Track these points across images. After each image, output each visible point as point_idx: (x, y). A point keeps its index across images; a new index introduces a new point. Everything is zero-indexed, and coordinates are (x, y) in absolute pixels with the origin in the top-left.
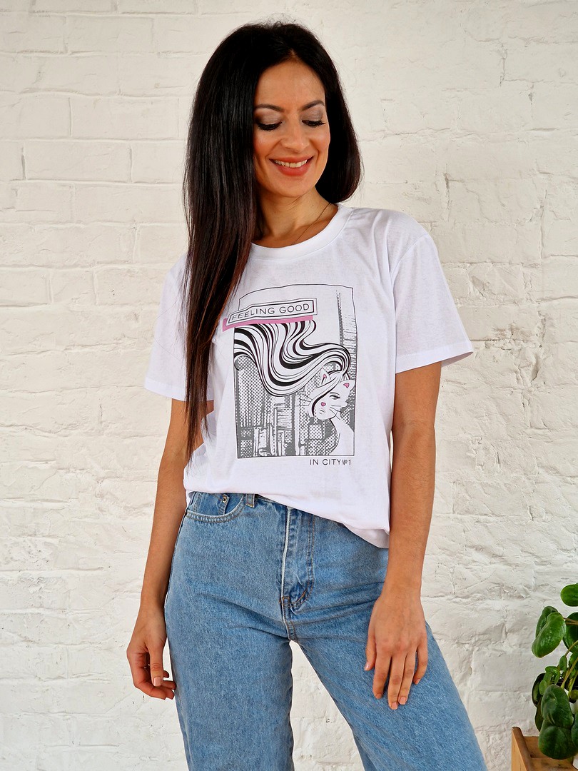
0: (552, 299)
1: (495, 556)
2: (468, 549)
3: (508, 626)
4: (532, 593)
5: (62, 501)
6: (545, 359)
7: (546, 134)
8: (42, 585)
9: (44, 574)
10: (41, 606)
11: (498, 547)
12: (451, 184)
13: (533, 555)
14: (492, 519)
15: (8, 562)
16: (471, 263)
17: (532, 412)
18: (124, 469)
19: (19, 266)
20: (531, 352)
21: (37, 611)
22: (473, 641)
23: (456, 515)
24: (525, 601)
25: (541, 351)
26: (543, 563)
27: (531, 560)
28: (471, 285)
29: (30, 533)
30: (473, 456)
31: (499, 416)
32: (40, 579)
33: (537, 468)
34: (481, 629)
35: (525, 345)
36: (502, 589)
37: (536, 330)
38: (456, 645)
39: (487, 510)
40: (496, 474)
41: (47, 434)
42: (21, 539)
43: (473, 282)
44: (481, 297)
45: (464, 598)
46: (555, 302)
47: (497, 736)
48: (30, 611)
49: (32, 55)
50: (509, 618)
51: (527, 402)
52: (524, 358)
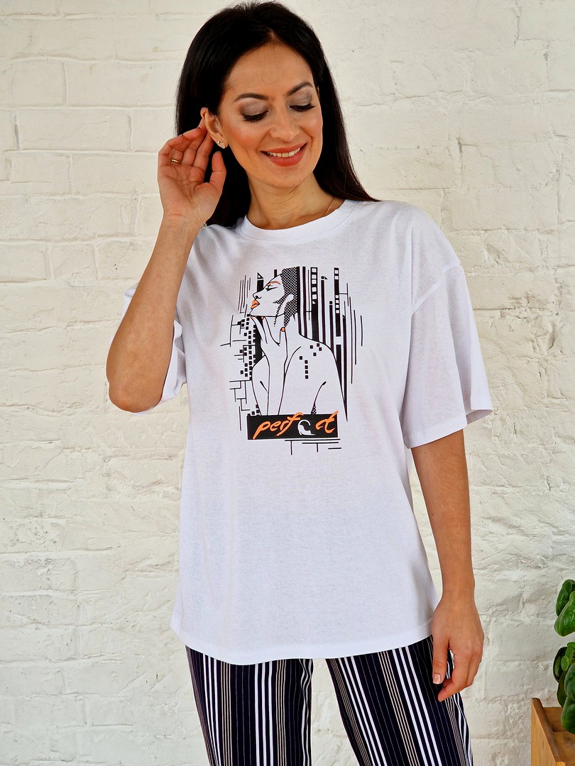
0: (569, 266)
1: (512, 527)
2: (486, 521)
4: (550, 564)
5: (68, 481)
6: (562, 327)
7: (561, 95)
8: (50, 567)
9: (53, 555)
10: (50, 588)
11: (515, 518)
12: (463, 148)
13: (550, 525)
14: (509, 490)
15: (14, 544)
16: (486, 230)
17: (549, 381)
18: (131, 447)
19: (17, 240)
20: (547, 319)
21: (45, 593)
22: (490, 612)
24: (543, 572)
25: (558, 319)
26: (561, 533)
28: (486, 253)
29: (36, 515)
30: (489, 427)
31: (515, 386)
32: (48, 561)
33: (554, 437)
34: (499, 600)
35: (541, 313)
36: (519, 559)
37: (553, 298)
39: (503, 481)
40: (513, 445)
41: (50, 413)
42: (27, 521)
43: (488, 249)
44: (496, 265)
45: (482, 569)
46: (572, 269)
47: (515, 706)
48: (37, 593)
49: (22, 17)
50: (527, 588)
51: (543, 372)
52: (540, 327)
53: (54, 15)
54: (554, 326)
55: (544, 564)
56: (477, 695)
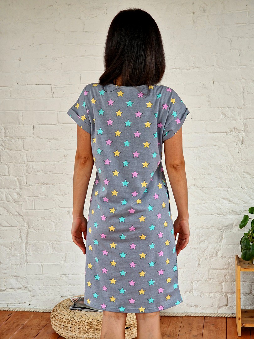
0: (247, 119)
1: (230, 201)
2: (222, 199)
3: (235, 224)
4: (242, 213)
6: (245, 138)
7: (244, 66)
11: (231, 198)
12: (214, 83)
13: (242, 201)
14: (229, 189)
16: (221, 108)
17: (241, 155)
20: (241, 135)
22: (223, 229)
23: (217, 188)
24: (240, 216)
25: (244, 135)
26: (245, 203)
27: (241, 202)
30: (223, 169)
31: (231, 156)
33: (243, 173)
34: (226, 225)
35: (239, 134)
36: (233, 212)
37: (242, 129)
38: (218, 230)
39: (227, 186)
40: (230, 175)
43: (222, 114)
44: (225, 119)
45: (221, 215)
47: (232, 259)
49: (83, 45)
50: (235, 221)
51: (239, 152)
52: (239, 138)
56: (219, 256)
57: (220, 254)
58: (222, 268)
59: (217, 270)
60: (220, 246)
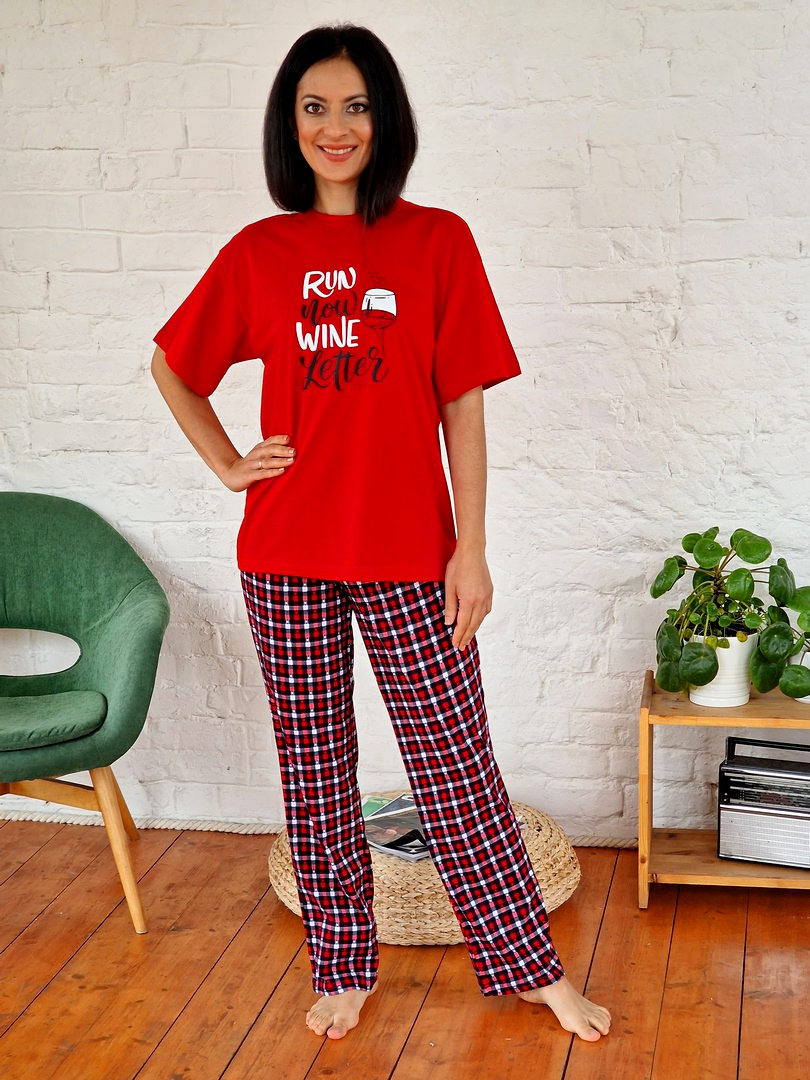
0: (690, 262)
1: (635, 510)
2: (610, 504)
3: (648, 577)
4: (671, 546)
6: (684, 320)
7: (684, 100)
8: (209, 535)
9: (211, 525)
10: (209, 556)
11: (638, 502)
12: (593, 150)
13: (671, 509)
14: (633, 474)
15: (178, 514)
16: (612, 228)
17: (670, 371)
19: (185, 232)
20: (670, 313)
21: (205, 559)
22: (615, 591)
23: (598, 471)
25: (680, 312)
26: (680, 517)
27: (669, 514)
28: (612, 249)
29: (198, 486)
30: (614, 414)
31: (639, 376)
32: (208, 530)
33: (675, 426)
34: (623, 580)
35: (664, 307)
36: (642, 542)
37: (675, 293)
38: (599, 595)
39: (627, 466)
40: (636, 432)
42: (190, 492)
43: (614, 246)
44: (622, 261)
45: (607, 550)
46: (693, 265)
47: (637, 682)
48: (198, 559)
49: (193, 27)
50: (649, 569)
51: (665, 362)
52: (664, 321)
53: (221, 25)
54: (676, 319)
55: (666, 547)
56: (601, 671)
57: (602, 668)
58: (607, 706)
59: (595, 714)
60: (604, 642)
